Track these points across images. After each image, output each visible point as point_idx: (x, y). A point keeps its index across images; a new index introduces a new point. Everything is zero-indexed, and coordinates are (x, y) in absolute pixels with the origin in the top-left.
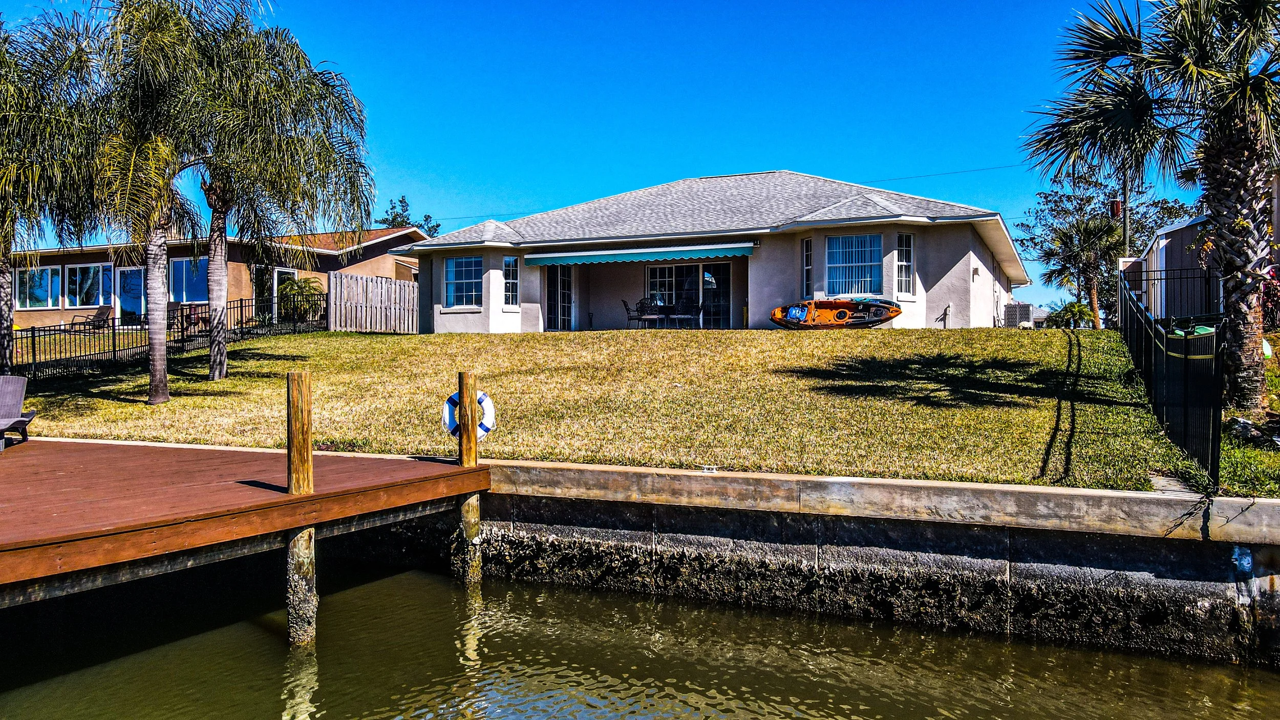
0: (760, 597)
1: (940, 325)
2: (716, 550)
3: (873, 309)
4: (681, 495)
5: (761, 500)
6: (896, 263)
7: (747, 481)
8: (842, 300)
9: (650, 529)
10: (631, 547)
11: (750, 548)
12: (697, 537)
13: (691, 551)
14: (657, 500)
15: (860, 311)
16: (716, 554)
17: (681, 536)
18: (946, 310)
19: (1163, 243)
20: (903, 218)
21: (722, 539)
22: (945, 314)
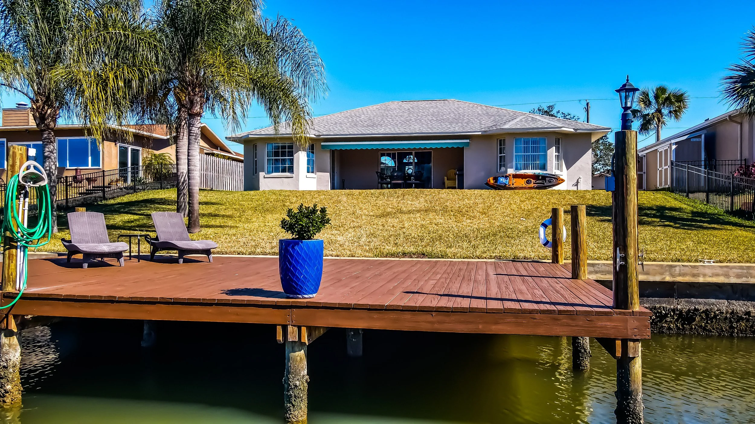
0: (746, 331)
1: (575, 188)
2: (717, 307)
3: (547, 179)
4: (699, 276)
5: (751, 278)
6: (555, 154)
7: (741, 268)
8: (529, 174)
9: (672, 297)
10: (660, 307)
11: (739, 305)
12: (704, 300)
13: (702, 308)
14: (683, 280)
15: (540, 180)
16: (716, 309)
17: (694, 300)
18: (578, 180)
19: (674, 147)
20: (563, 129)
21: (721, 301)
22: (578, 182)
